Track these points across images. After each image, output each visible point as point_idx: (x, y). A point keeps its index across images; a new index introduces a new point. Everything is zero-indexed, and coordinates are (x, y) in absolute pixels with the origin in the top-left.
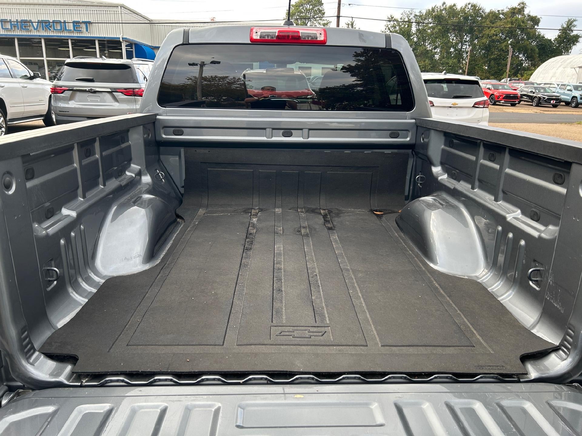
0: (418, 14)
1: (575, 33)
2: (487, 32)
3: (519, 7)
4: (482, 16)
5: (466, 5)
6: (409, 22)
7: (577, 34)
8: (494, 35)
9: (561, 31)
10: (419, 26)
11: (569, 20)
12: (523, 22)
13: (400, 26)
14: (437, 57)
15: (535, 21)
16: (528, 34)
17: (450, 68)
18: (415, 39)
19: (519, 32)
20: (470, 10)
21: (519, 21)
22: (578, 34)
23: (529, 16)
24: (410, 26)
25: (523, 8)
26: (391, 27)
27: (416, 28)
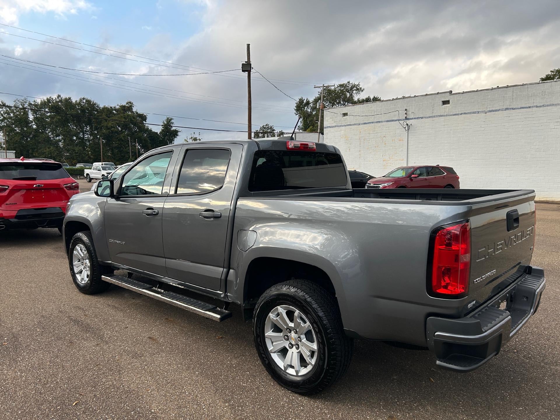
0: (33, 103)
1: (173, 128)
2: (105, 124)
3: (127, 105)
4: (97, 110)
5: (81, 100)
6: (24, 108)
7: (176, 130)
8: (112, 127)
9: (163, 126)
10: (36, 114)
11: (168, 119)
12: (134, 118)
13: (14, 113)
14: (61, 144)
15: (143, 118)
16: (139, 128)
17: (77, 154)
18: (35, 127)
19: (132, 126)
20: (85, 104)
21: (131, 117)
22: (177, 130)
23: (137, 113)
24: (26, 114)
25: (131, 106)
26: (5, 113)
27: (33, 116)
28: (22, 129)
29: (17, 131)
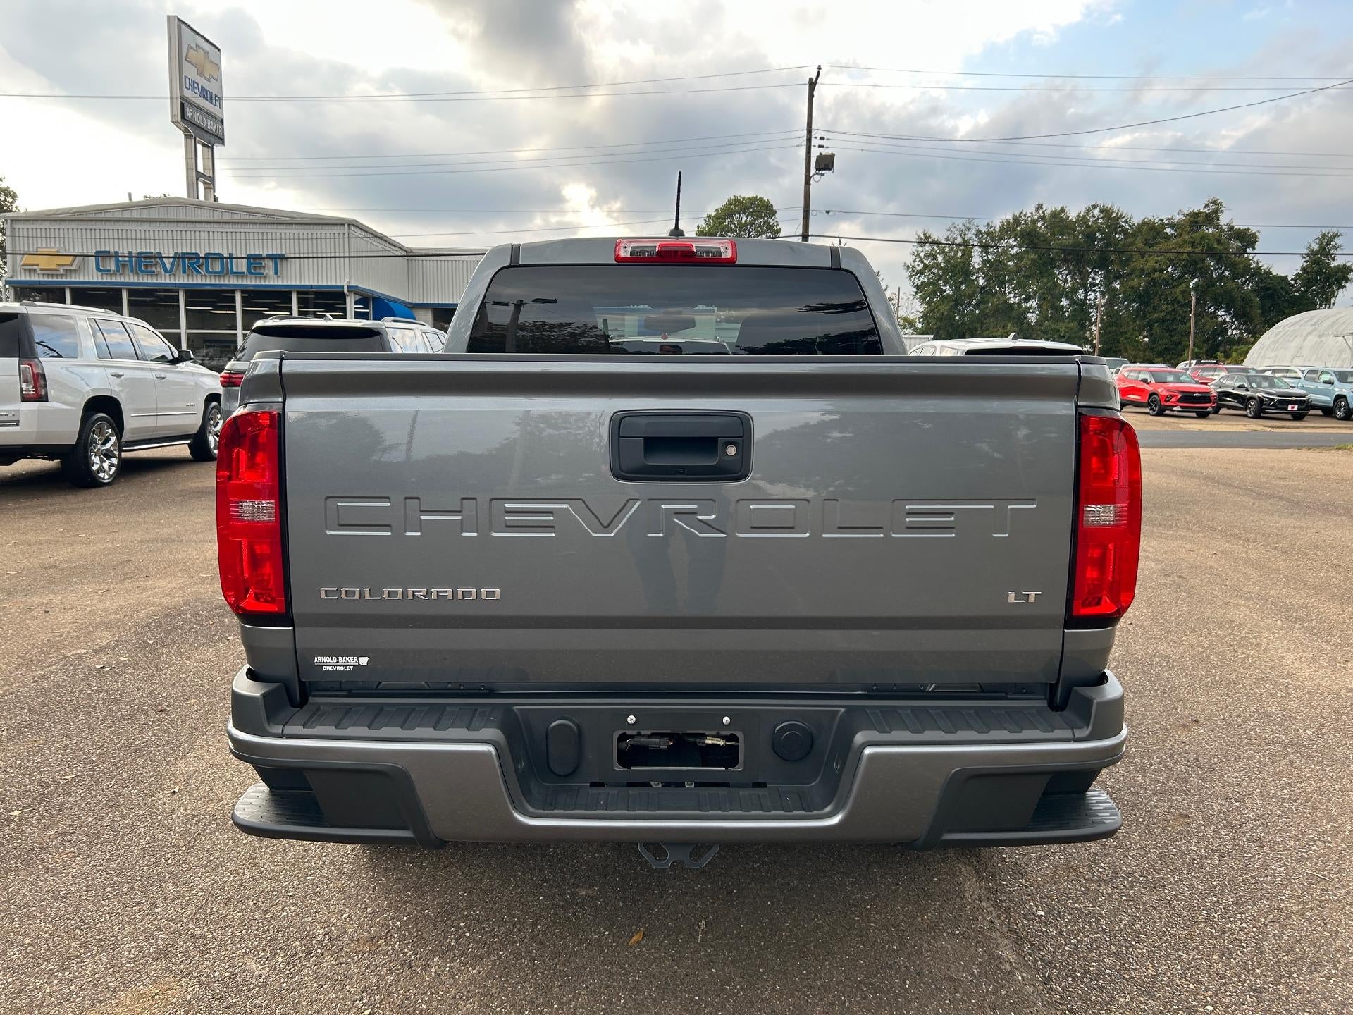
0: (984, 229)
1: (1339, 261)
2: (1140, 264)
3: (1206, 210)
4: (1125, 232)
5: (1089, 211)
6: (965, 244)
7: (1345, 265)
8: (1155, 270)
9: (1307, 258)
10: (987, 253)
11: (1324, 235)
12: (1219, 241)
13: (945, 253)
14: (1031, 317)
15: (1247, 239)
16: (1232, 266)
18: (981, 281)
19: (1212, 263)
20: (1097, 219)
21: (1209, 240)
22: (1348, 264)
23: (1231, 228)
24: (968, 255)
25: (1217, 212)
26: (927, 256)
27: (980, 259)
28: (958, 288)
29: (948, 292)
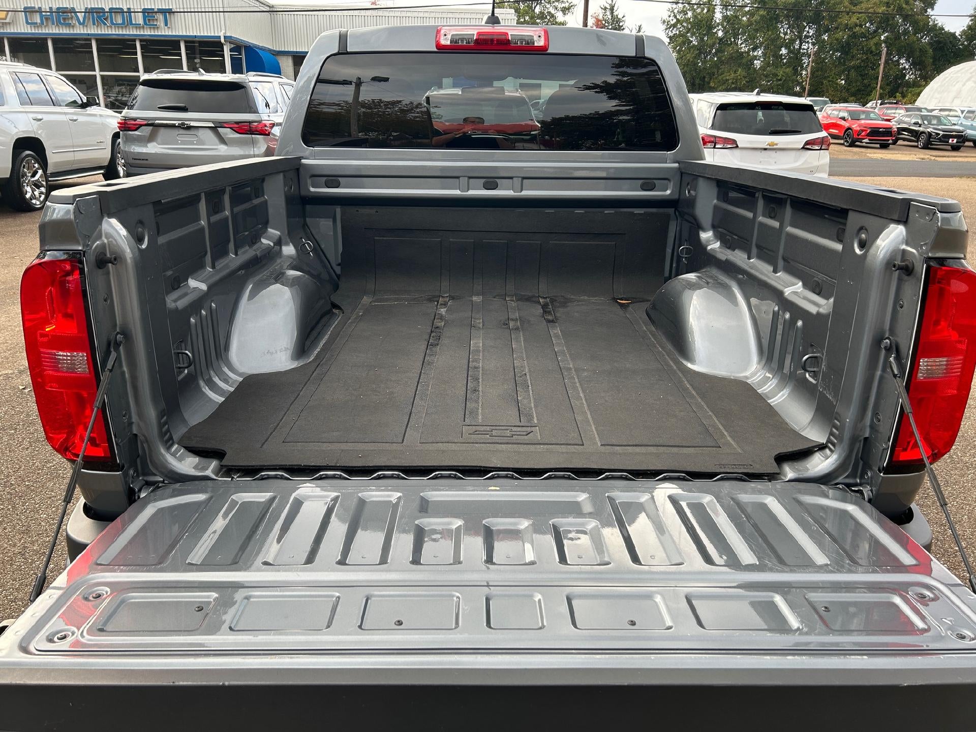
2: (845, 20)
8: (856, 25)
9: (973, 18)
10: (726, 10)
13: (694, 10)
14: (757, 64)
15: (929, 1)
16: (915, 23)
17: (780, 82)
18: (720, 34)
19: (900, 21)
21: (900, 1)
24: (711, 10)
26: (679, 12)
27: (721, 14)
28: (702, 39)
29: (694, 43)
